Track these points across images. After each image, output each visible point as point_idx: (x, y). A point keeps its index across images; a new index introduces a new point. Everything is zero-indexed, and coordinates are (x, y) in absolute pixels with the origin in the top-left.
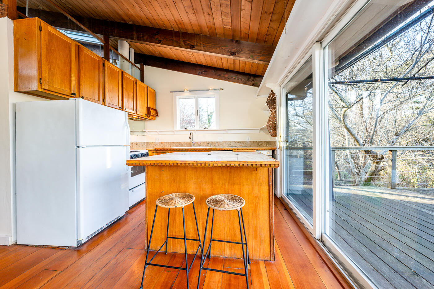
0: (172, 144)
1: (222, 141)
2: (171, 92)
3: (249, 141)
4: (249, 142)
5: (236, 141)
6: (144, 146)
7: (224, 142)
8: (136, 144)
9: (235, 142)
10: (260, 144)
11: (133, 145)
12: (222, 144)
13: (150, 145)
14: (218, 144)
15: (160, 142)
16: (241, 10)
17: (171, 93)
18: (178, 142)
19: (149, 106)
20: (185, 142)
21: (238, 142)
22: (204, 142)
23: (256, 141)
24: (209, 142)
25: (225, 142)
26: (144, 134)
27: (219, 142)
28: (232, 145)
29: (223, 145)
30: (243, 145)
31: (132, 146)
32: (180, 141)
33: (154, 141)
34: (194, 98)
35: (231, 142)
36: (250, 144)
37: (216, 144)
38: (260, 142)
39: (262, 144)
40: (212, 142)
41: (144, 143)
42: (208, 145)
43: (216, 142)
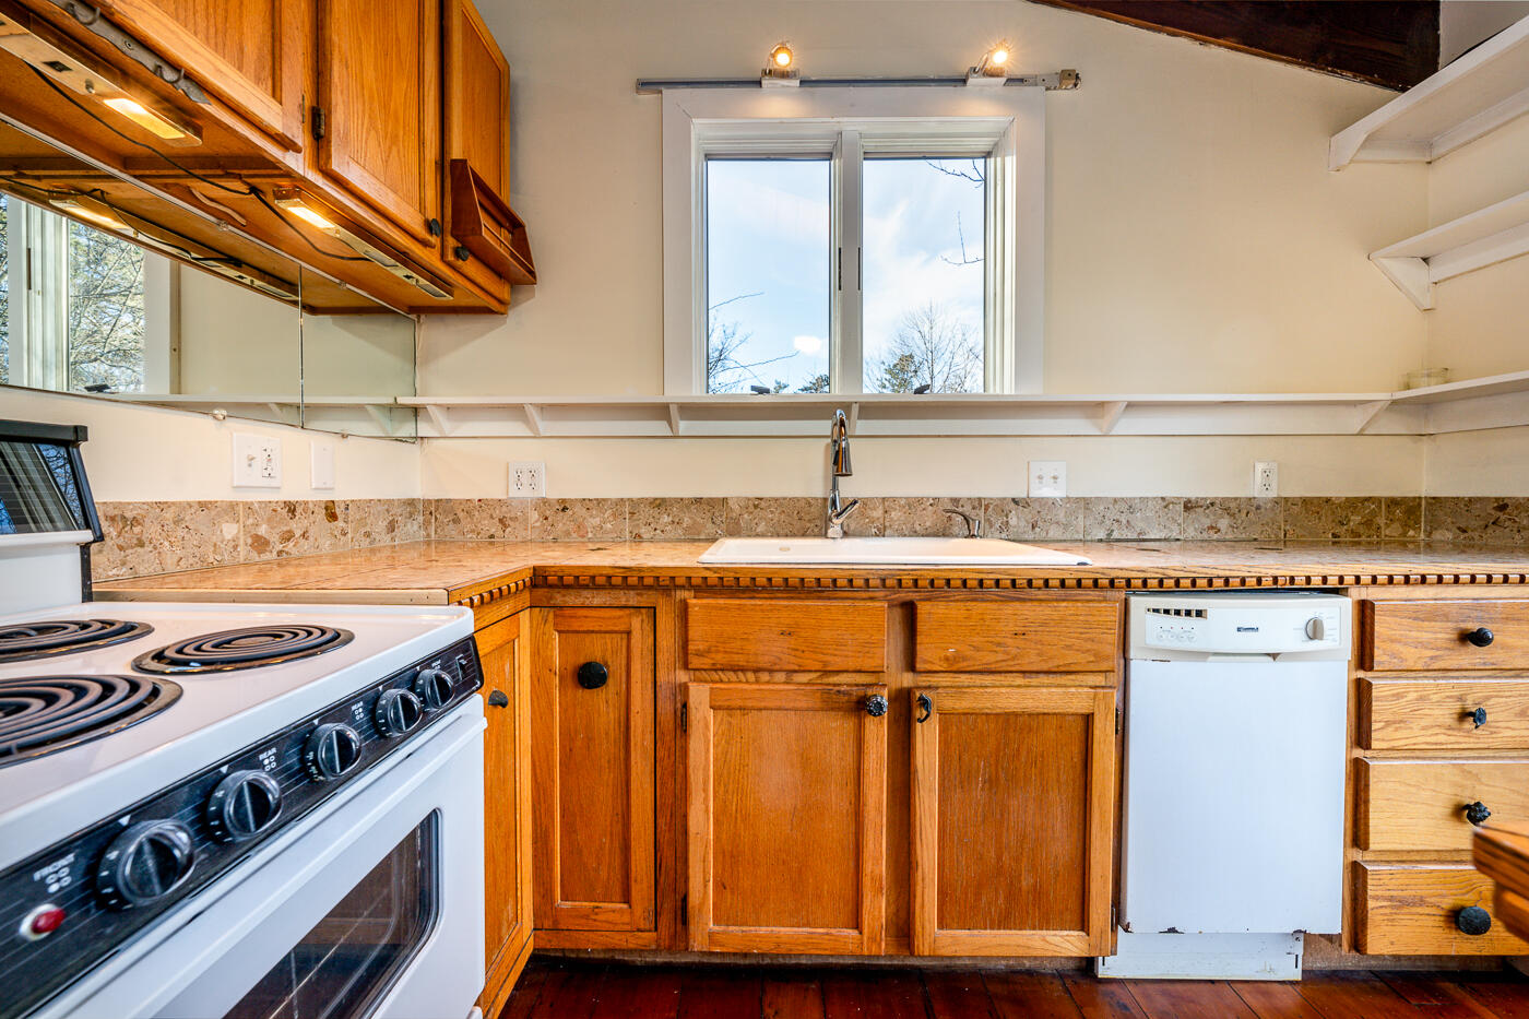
0: (646, 513)
2: (644, 85)
3: (1273, 494)
4: (1276, 501)
5: (1170, 494)
6: (412, 529)
7: (1077, 500)
8: (332, 516)
9: (1166, 503)
10: (1356, 519)
11: (297, 526)
12: (1061, 516)
13: (456, 521)
14: (1027, 514)
15: (545, 501)
17: (647, 98)
18: (698, 501)
19: (456, 153)
20: (757, 504)
21: (1189, 506)
22: (920, 500)
23: (1328, 500)
24: (955, 501)
25: (1086, 503)
26: (407, 430)
27: (1042, 501)
28: (1140, 525)
29: (1066, 527)
30: (1224, 523)
31: (288, 536)
32: (720, 494)
33: (494, 492)
34: (829, 156)
35: (1130, 506)
36: (1281, 518)
37: (1013, 521)
38: (1354, 504)
39: (1368, 523)
40: (979, 503)
41: (411, 503)
42: (956, 530)
43: (1014, 500)
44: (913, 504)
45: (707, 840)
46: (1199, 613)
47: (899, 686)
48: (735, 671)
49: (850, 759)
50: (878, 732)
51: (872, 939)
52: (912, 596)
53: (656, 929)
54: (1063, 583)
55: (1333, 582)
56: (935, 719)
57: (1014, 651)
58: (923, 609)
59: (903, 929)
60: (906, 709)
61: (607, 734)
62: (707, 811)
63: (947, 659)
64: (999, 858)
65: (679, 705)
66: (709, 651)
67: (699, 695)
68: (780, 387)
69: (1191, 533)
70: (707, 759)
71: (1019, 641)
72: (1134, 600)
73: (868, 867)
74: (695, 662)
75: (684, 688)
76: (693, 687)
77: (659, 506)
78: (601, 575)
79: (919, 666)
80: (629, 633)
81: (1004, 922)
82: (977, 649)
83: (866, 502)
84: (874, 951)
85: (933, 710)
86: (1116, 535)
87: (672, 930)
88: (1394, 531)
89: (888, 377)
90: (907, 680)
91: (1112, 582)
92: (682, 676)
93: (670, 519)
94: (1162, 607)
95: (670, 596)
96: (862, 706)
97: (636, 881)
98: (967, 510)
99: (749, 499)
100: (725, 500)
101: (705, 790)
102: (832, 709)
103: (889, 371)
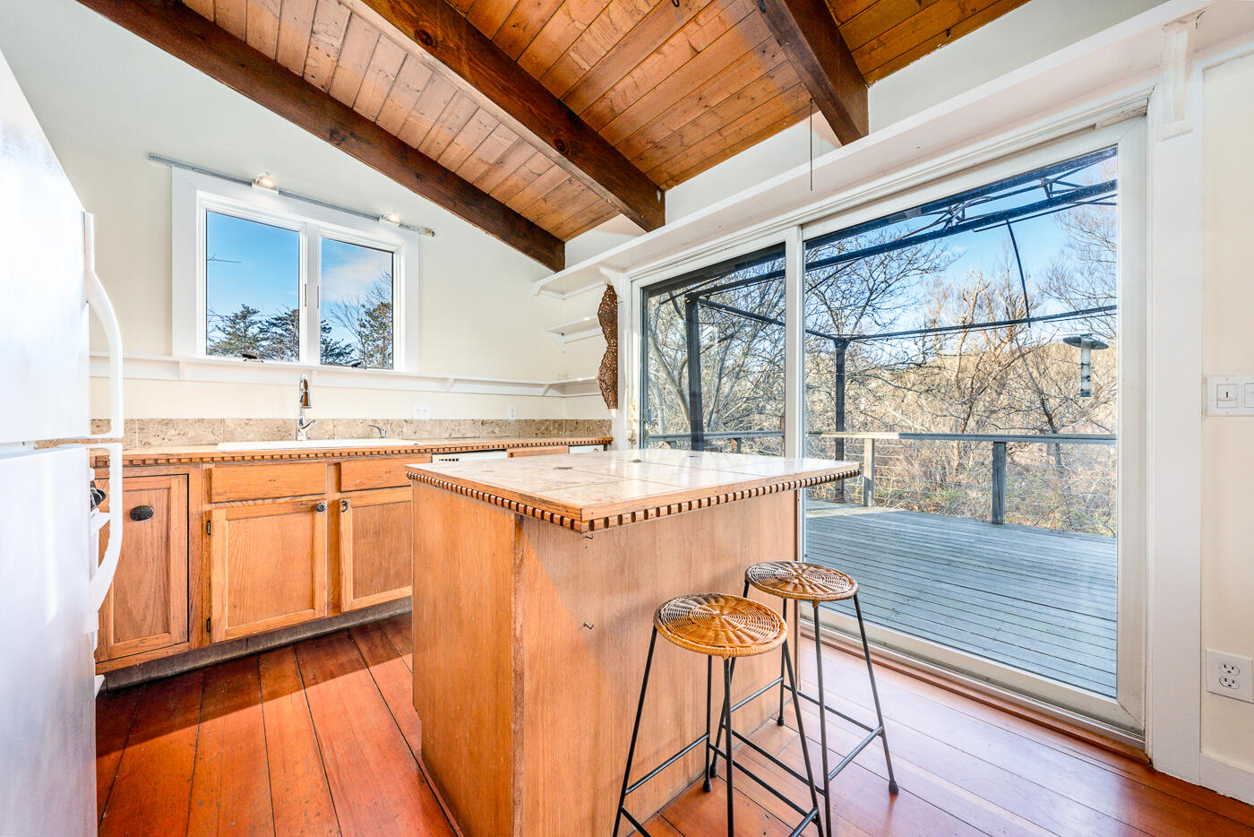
1: (427, 417)
2: (156, 158)
3: (515, 418)
4: (516, 421)
5: (476, 418)
7: (436, 420)
9: (473, 422)
10: (543, 428)
12: (428, 428)
14: (412, 427)
16: (657, 50)
21: (483, 423)
22: (355, 421)
23: (534, 421)
24: (375, 421)
25: (440, 422)
27: (419, 421)
28: (463, 432)
29: (430, 432)
30: (497, 430)
35: (459, 423)
36: (518, 428)
37: (405, 430)
38: (543, 422)
39: (547, 429)
40: (387, 422)
42: (375, 435)
43: (405, 421)
44: (351, 423)
45: (224, 586)
46: (457, 460)
47: (333, 499)
48: (241, 501)
49: (308, 532)
50: (322, 519)
51: (320, 611)
52: (339, 460)
53: (188, 641)
54: (406, 452)
55: (501, 447)
56: (350, 510)
57: (385, 479)
58: (344, 466)
59: (336, 604)
60: (336, 509)
61: (152, 544)
62: (224, 571)
63: (356, 485)
64: (381, 563)
65: (205, 522)
66: (225, 492)
67: (219, 516)
68: (248, 312)
69: (484, 434)
70: (224, 545)
71: (388, 475)
72: (434, 456)
73: (318, 579)
74: (215, 499)
75: (210, 512)
76: (215, 513)
77: (167, 424)
78: (150, 459)
79: (343, 489)
80: (169, 489)
81: (384, 589)
82: (369, 480)
83: (322, 422)
84: (322, 615)
85: (349, 506)
86: (453, 436)
87: (200, 638)
88: (555, 432)
89: (368, 318)
90: (338, 496)
91: (425, 450)
92: (207, 507)
93: (177, 432)
94: (444, 458)
95: (199, 467)
96: (316, 508)
97: (174, 618)
98: (381, 426)
99: (241, 420)
100: (222, 421)
101: (223, 561)
102: (299, 512)
103: (369, 313)
